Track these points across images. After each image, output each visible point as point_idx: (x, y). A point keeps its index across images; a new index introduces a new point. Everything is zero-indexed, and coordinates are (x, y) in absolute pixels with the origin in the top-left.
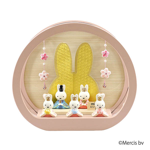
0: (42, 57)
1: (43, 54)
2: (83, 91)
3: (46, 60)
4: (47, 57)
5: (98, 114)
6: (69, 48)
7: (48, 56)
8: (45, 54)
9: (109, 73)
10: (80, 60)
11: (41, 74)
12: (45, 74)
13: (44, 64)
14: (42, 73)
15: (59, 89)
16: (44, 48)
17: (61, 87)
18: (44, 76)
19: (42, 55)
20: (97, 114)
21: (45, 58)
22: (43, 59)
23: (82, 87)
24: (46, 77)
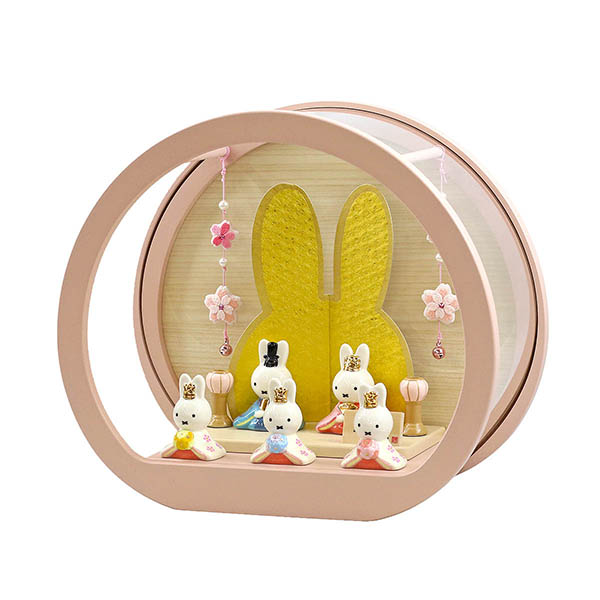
0: (214, 236)
1: (220, 226)
2: (347, 366)
3: (227, 246)
4: (233, 235)
5: (359, 459)
6: (310, 206)
7: (236, 232)
8: (226, 227)
9: (452, 304)
10: (350, 250)
11: (213, 299)
12: (226, 300)
13: (221, 260)
14: (214, 297)
15: (265, 357)
16: (223, 204)
17: (272, 348)
18: (222, 308)
19: (214, 229)
20: (355, 458)
21: (223, 238)
22: (217, 241)
23: (346, 350)
24: (229, 309)
